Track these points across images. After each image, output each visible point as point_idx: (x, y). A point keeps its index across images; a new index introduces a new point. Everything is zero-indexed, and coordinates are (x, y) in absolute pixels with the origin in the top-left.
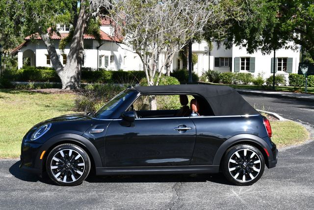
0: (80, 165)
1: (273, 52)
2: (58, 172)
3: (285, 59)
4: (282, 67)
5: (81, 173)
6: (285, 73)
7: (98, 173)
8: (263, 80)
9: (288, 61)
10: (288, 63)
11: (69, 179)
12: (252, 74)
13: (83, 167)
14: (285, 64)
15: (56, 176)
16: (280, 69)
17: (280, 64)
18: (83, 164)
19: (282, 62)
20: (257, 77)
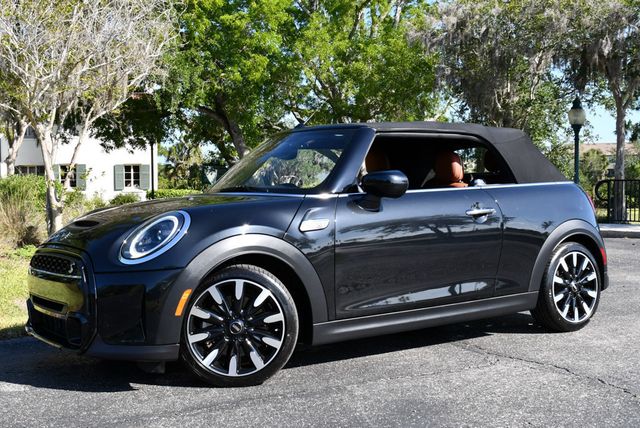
0: (270, 319)
1: (148, 146)
2: (210, 350)
3: (137, 168)
4: (132, 180)
5: (276, 344)
6: (138, 190)
7: (317, 339)
8: (104, 202)
9: (141, 169)
10: (141, 173)
11: (246, 364)
12: (83, 192)
13: (279, 324)
14: (137, 176)
15: (207, 362)
16: (127, 183)
17: (128, 176)
18: (279, 317)
19: (132, 172)
20: (93, 197)
